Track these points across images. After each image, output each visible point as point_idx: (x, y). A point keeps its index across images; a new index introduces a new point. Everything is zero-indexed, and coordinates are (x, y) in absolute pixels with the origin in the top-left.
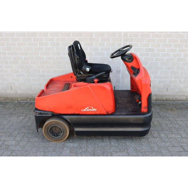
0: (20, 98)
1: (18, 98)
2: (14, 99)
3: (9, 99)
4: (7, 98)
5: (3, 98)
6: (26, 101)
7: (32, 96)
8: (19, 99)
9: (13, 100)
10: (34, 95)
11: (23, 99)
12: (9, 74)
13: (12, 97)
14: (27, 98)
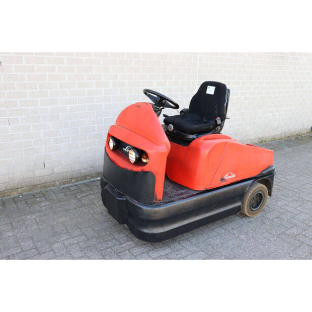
0: (58, 181)
1: (54, 182)
2: (48, 184)
3: (39, 187)
4: (34, 186)
5: (27, 186)
6: (69, 183)
7: (80, 173)
8: (57, 183)
9: (45, 187)
10: (84, 171)
11: (63, 182)
12: (41, 140)
13: (44, 181)
14: (72, 179)
